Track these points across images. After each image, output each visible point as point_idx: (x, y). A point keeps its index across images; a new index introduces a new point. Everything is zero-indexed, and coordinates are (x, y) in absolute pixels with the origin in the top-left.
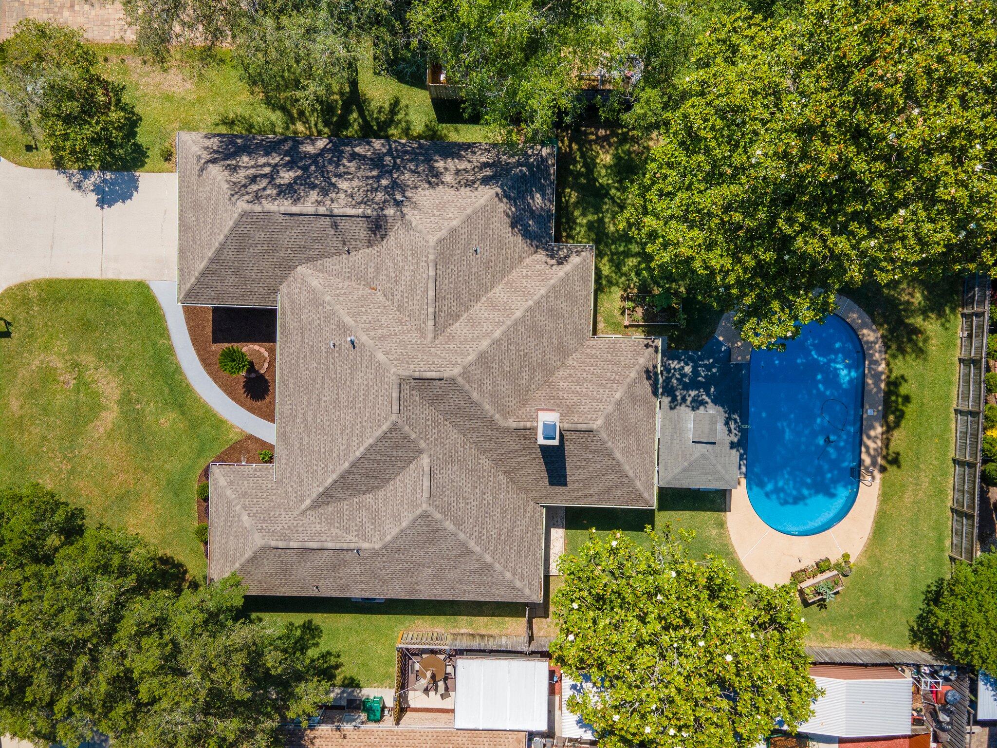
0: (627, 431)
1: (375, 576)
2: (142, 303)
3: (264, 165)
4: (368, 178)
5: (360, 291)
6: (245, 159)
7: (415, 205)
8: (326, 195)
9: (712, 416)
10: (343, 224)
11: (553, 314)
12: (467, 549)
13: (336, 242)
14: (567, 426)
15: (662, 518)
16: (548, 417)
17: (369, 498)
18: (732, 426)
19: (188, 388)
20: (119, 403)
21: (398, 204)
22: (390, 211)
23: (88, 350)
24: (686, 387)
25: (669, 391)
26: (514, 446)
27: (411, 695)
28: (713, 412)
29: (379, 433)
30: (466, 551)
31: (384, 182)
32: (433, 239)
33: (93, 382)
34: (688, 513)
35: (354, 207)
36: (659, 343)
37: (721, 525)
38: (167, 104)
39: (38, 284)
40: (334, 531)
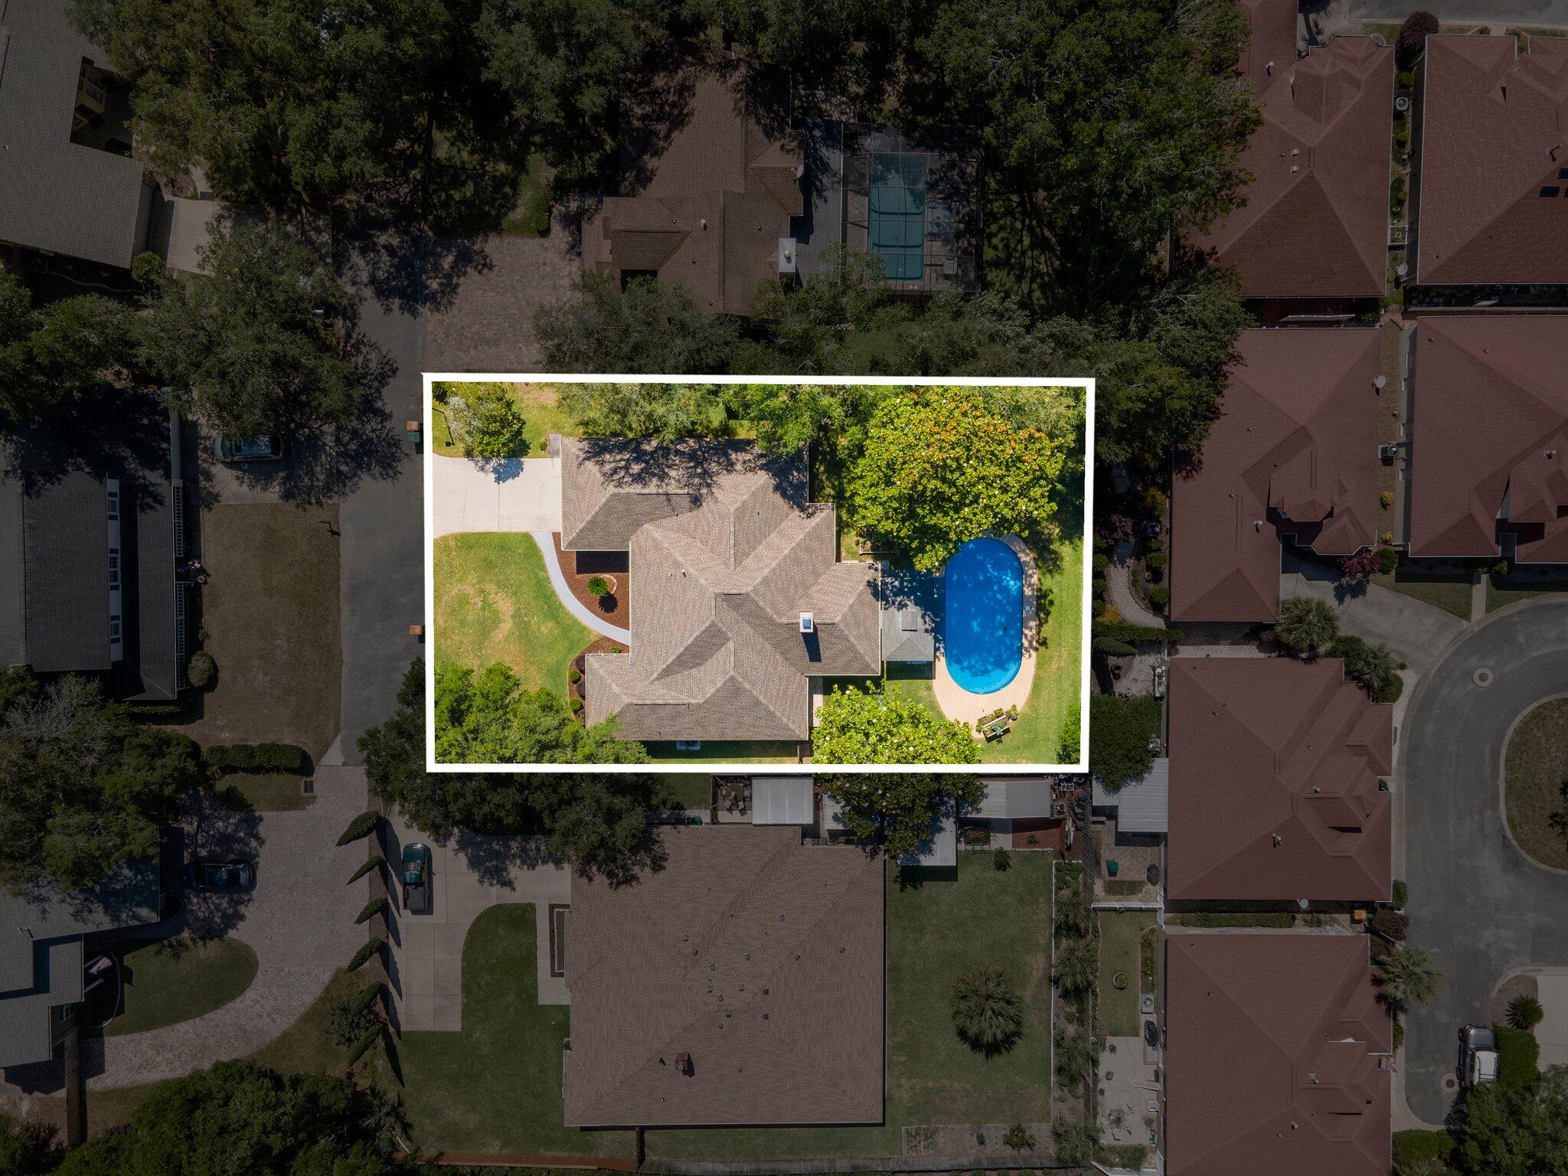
0: (857, 624)
1: (698, 723)
2: (528, 548)
3: (621, 460)
4: (688, 468)
5: (685, 540)
6: (608, 456)
7: (720, 487)
8: (662, 481)
9: (913, 613)
10: (674, 499)
11: (809, 550)
12: (758, 701)
13: (668, 510)
14: (818, 621)
15: (890, 686)
16: (806, 616)
17: (695, 671)
18: (927, 619)
19: (561, 605)
20: (513, 617)
21: (709, 486)
22: (704, 491)
23: (491, 581)
24: (896, 595)
25: (884, 598)
26: (785, 635)
27: (720, 813)
28: (913, 609)
29: (703, 628)
30: (757, 703)
31: (699, 470)
32: (732, 509)
33: (495, 603)
34: (906, 681)
35: (681, 488)
36: (879, 566)
37: (930, 688)
38: (543, 412)
39: (454, 536)
40: (673, 693)
